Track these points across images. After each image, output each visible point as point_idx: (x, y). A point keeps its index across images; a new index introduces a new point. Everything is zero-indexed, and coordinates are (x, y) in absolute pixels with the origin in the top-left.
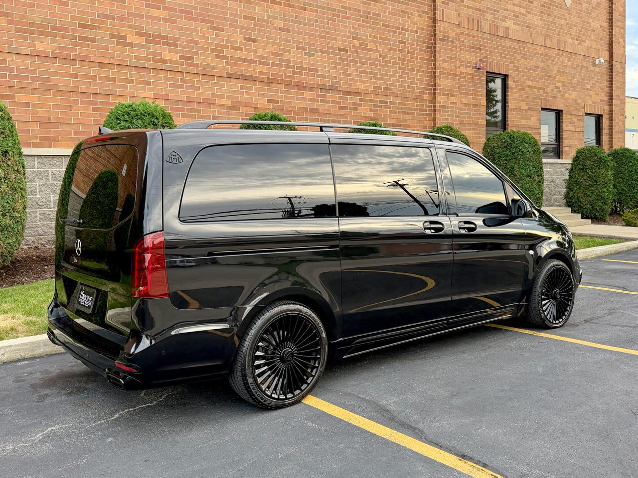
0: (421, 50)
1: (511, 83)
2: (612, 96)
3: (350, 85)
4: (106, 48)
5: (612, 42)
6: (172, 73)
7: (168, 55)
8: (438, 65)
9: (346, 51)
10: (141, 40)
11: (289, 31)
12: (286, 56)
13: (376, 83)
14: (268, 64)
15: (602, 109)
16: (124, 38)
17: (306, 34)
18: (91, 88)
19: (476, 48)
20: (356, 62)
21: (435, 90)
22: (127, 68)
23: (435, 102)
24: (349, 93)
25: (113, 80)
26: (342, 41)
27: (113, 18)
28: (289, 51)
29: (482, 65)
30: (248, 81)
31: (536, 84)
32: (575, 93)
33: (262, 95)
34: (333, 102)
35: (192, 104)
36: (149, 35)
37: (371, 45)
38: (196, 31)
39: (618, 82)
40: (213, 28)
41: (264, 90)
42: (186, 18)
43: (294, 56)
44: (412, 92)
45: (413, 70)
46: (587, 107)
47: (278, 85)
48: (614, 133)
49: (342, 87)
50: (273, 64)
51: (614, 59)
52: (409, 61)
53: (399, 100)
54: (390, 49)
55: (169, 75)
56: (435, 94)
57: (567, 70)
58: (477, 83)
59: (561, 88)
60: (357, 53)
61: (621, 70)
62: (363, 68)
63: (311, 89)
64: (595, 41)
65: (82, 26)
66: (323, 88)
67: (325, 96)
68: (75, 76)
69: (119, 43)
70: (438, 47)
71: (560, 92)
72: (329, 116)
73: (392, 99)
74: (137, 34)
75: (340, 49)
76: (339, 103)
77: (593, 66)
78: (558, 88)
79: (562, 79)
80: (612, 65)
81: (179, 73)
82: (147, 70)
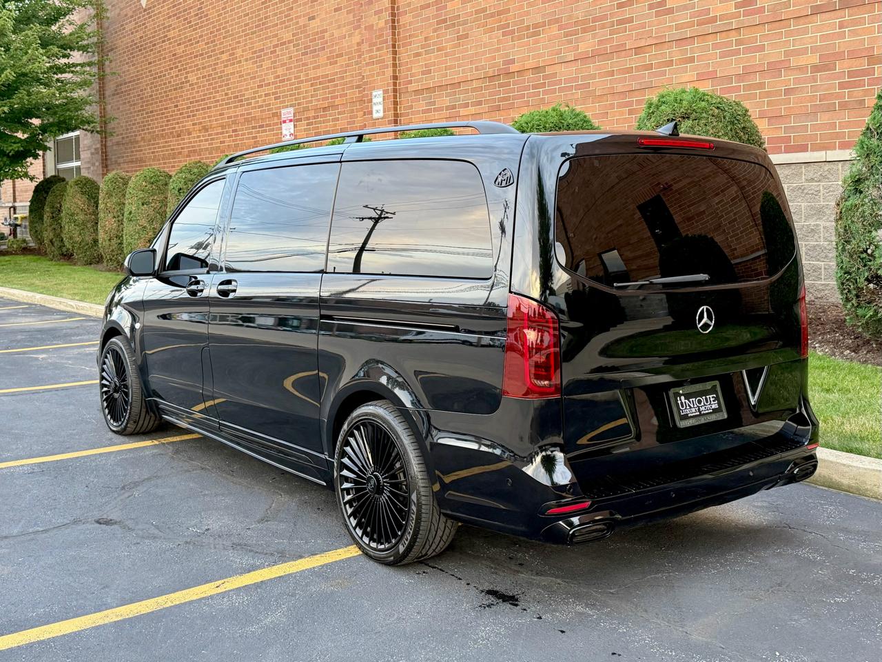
4: (644, 26)
22: (666, 45)
82: (689, 40)
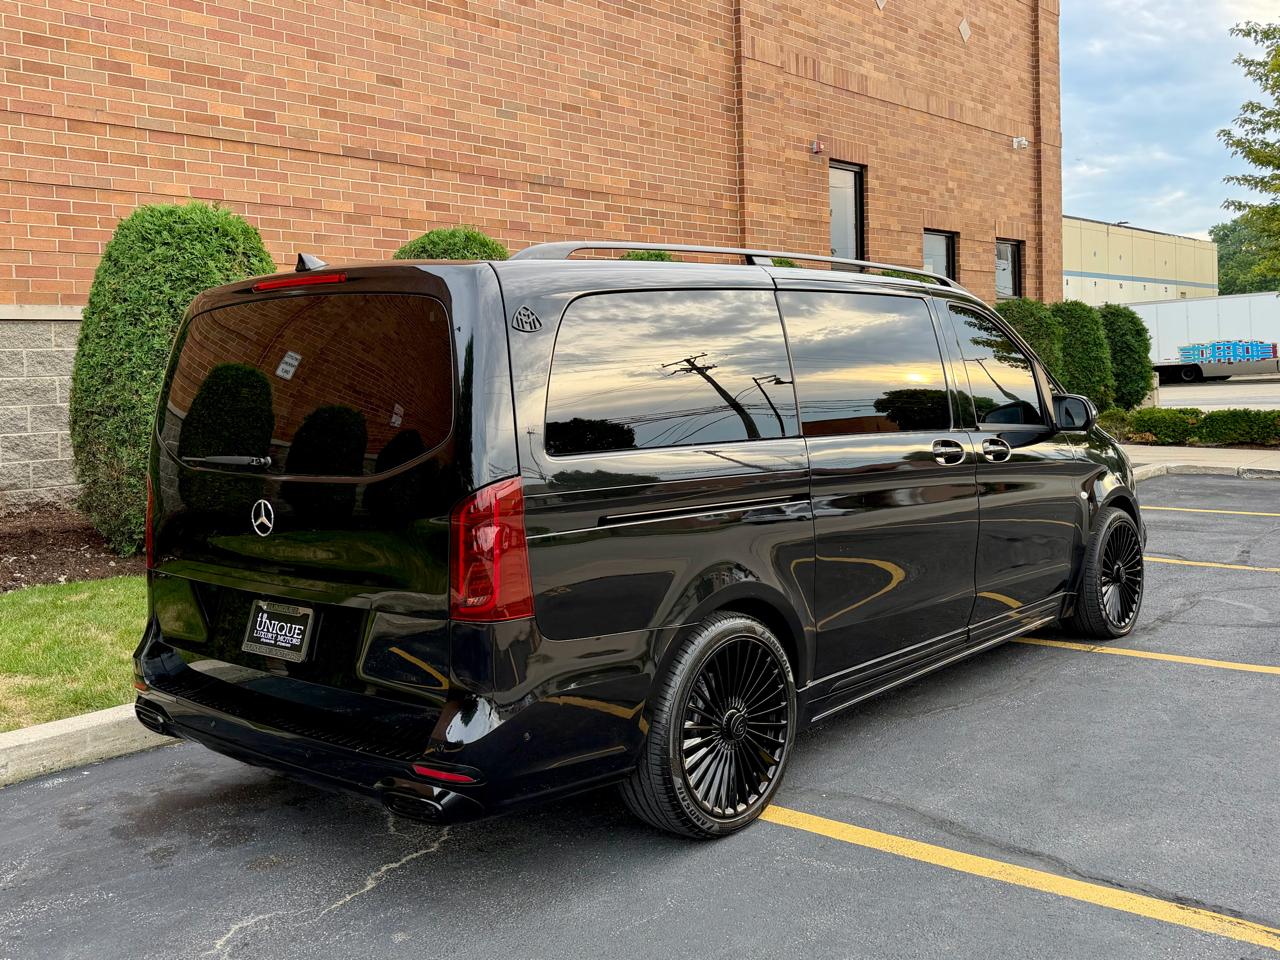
0: (714, 114)
1: (872, 182)
2: (1040, 206)
3: (587, 177)
4: (85, 89)
5: (1038, 107)
6: (229, 145)
7: (218, 105)
8: (746, 144)
9: (577, 109)
10: (162, 75)
11: (465, 66)
12: (461, 116)
13: (634, 175)
14: (425, 131)
15: (1023, 231)
16: (126, 68)
17: (500, 73)
18: (53, 173)
19: (811, 113)
20: (596, 132)
21: (742, 190)
22: (133, 132)
23: (743, 215)
24: (584, 193)
25: (102, 157)
26: (570, 89)
27: (100, 26)
28: (466, 107)
29: (822, 147)
30: (387, 165)
31: (916, 184)
32: (979, 202)
33: (417, 194)
34: (556, 211)
35: (272, 210)
36: (178, 64)
37: (624, 101)
38: (279, 60)
39: (1050, 180)
40: (313, 55)
41: (420, 183)
42: (257, 33)
43: (477, 116)
44: (702, 194)
45: (701, 152)
46: (1000, 228)
47: (448, 174)
48: (1044, 274)
49: (571, 181)
50: (438, 132)
51: (1044, 138)
52: (694, 134)
53: (678, 210)
54: (659, 110)
55: (222, 148)
56: (742, 199)
57: (966, 157)
58: (814, 180)
59: (956, 191)
60: (599, 115)
61: (1053, 160)
62: (610, 144)
63: (512, 183)
64: (1011, 106)
65: (32, 40)
66: (534, 182)
67: (540, 199)
68: (18, 148)
69: (114, 80)
70: (746, 108)
71: (955, 198)
72: (549, 237)
73: (665, 208)
74: (153, 61)
75: (565, 107)
76: (566, 212)
77: (1008, 150)
78: (952, 191)
79: (958, 174)
80: (1039, 151)
81: (244, 146)
82: (175, 137)
